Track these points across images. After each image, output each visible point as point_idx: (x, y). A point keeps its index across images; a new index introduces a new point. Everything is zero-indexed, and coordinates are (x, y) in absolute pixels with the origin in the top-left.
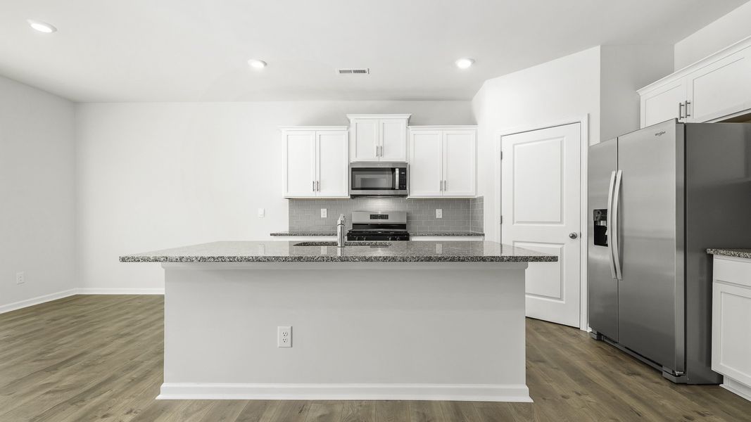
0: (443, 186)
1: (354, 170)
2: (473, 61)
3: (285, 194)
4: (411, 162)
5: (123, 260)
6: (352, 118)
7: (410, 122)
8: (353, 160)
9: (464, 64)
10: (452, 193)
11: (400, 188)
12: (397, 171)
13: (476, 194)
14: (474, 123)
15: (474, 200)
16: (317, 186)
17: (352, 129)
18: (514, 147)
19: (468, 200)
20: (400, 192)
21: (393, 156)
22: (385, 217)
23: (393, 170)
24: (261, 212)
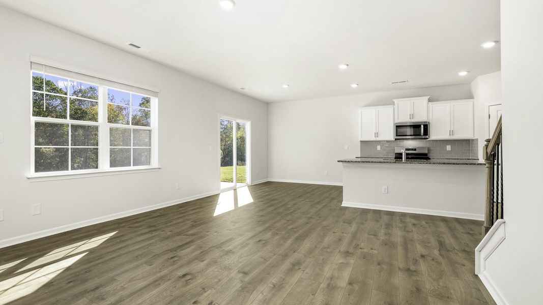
0: (452, 132)
1: (397, 126)
2: (468, 72)
3: (360, 139)
4: (431, 122)
5: (339, 161)
6: (396, 101)
7: (430, 100)
8: (397, 121)
9: (463, 74)
10: (457, 136)
11: (424, 135)
12: (422, 126)
13: (474, 137)
14: (472, 98)
15: (473, 140)
16: (377, 135)
17: (396, 106)
18: (497, 112)
19: (469, 140)
20: (423, 137)
21: (419, 118)
22: (415, 150)
23: (420, 126)
24: (346, 147)
